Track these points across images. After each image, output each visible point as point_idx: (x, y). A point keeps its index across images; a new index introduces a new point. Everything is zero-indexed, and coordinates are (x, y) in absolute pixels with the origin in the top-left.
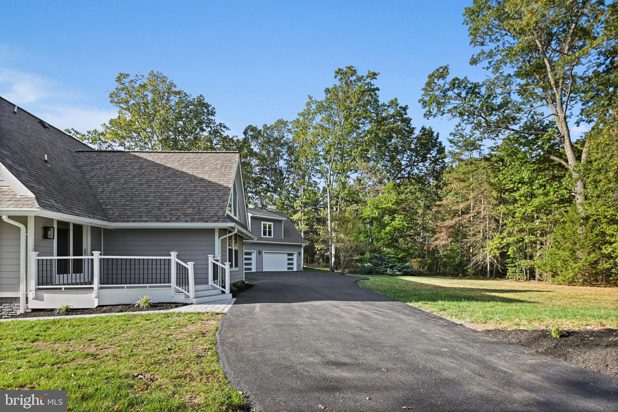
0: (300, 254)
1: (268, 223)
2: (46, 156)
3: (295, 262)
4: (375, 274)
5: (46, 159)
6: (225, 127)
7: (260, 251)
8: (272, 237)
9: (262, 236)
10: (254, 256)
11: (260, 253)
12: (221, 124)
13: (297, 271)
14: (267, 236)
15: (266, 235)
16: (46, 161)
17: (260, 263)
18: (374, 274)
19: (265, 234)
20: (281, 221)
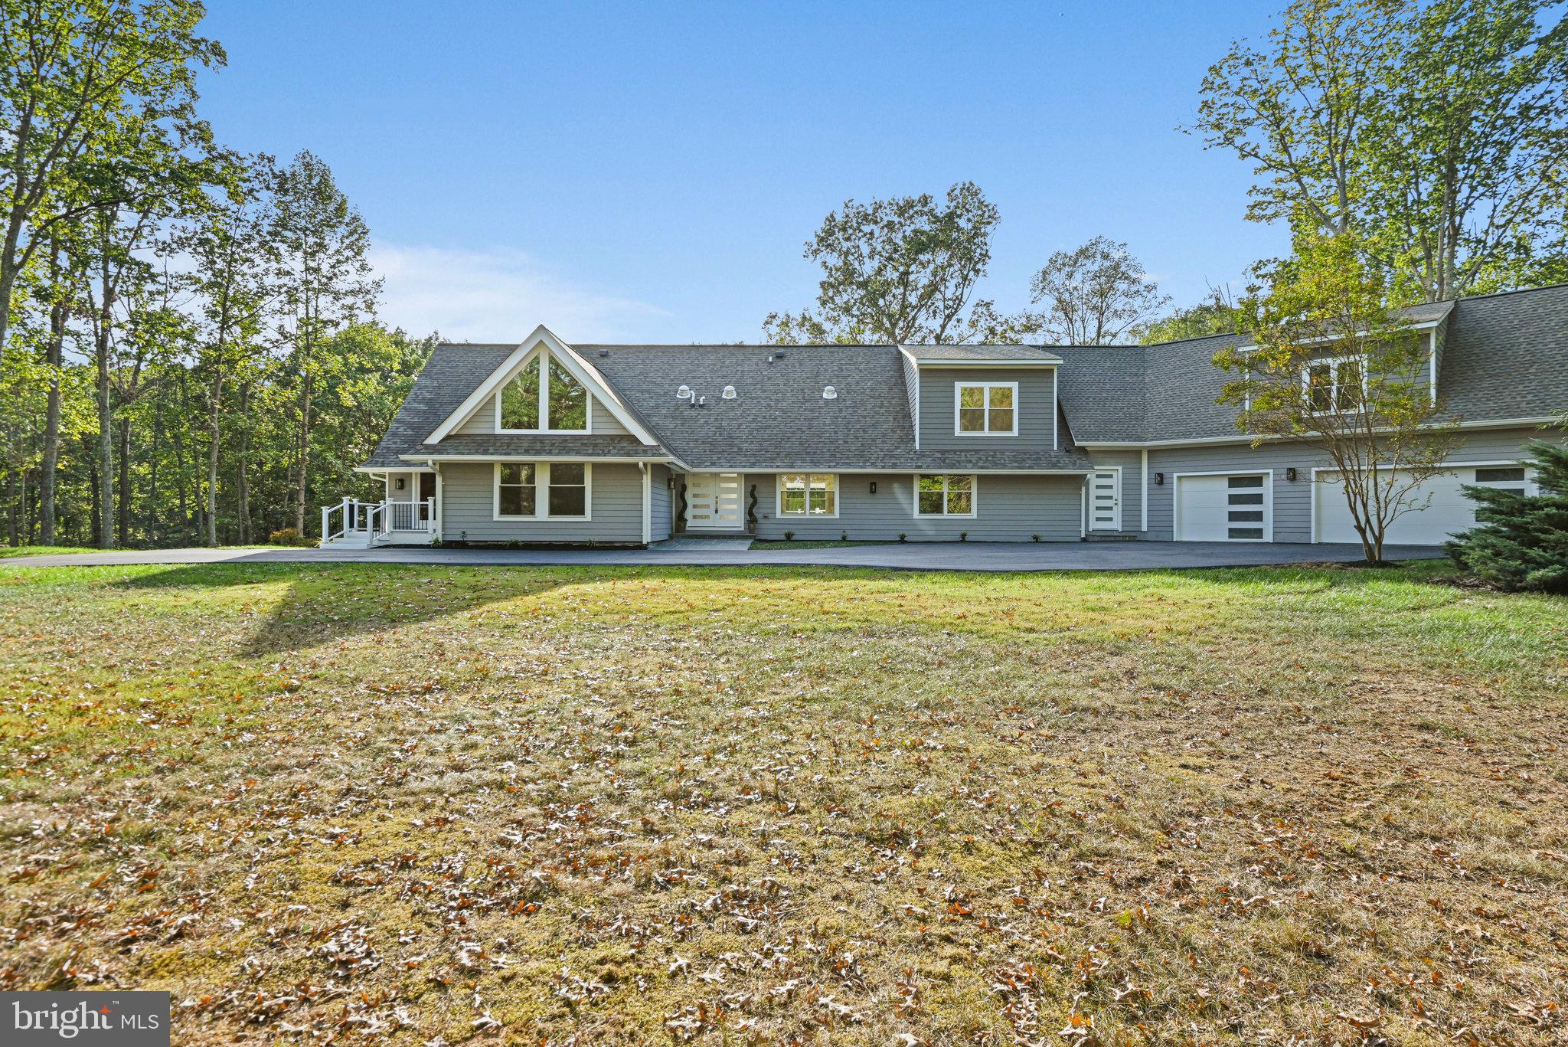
1: (1336, 362)
7: (1290, 471)
10: (1268, 489)
11: (1293, 475)
14: (1334, 411)
15: (1327, 409)
17: (1294, 509)
19: (1322, 403)
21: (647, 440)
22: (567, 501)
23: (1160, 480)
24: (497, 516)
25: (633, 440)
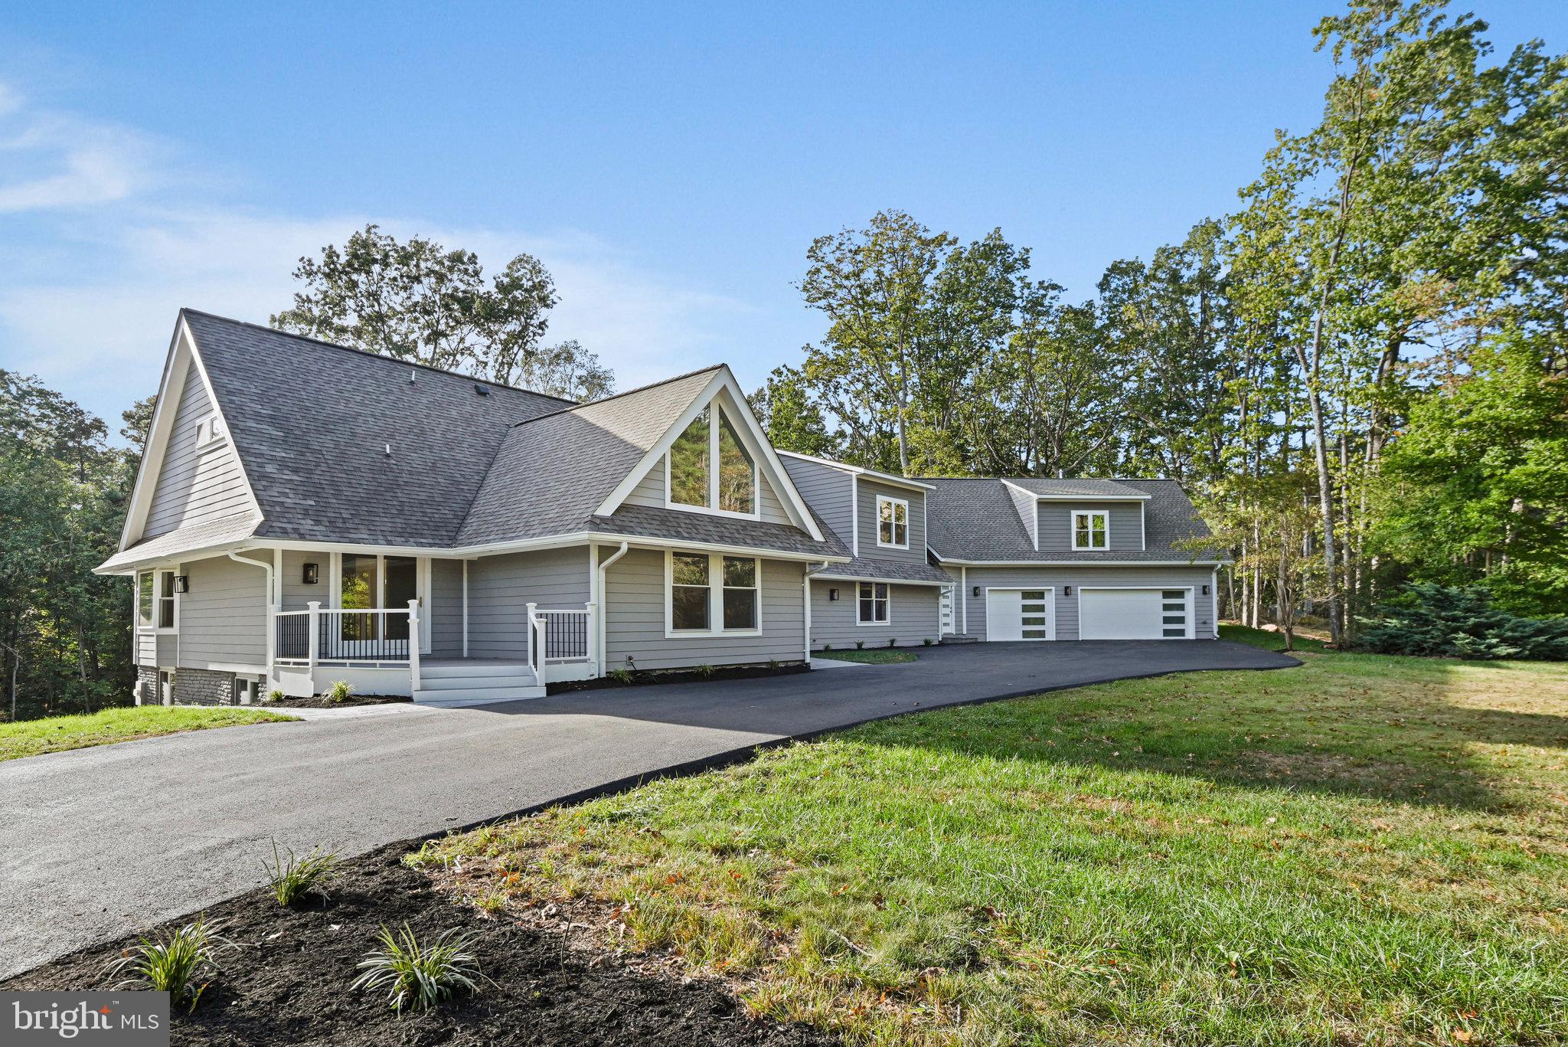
0: (1205, 591)
1: (1090, 514)
2: (388, 446)
3: (1190, 614)
4: (1412, 653)
5: (388, 451)
6: (1054, 287)
7: (1067, 588)
8: (1107, 548)
9: (1074, 548)
10: (1050, 601)
11: (1067, 591)
12: (1041, 283)
13: (1197, 641)
14: (1091, 548)
15: (1087, 545)
16: (388, 456)
17: (1068, 616)
18: (1407, 650)
19: (1082, 540)
20: (1136, 505)
21: (817, 536)
22: (740, 612)
23: (976, 592)
24: (670, 632)
25: (805, 534)
